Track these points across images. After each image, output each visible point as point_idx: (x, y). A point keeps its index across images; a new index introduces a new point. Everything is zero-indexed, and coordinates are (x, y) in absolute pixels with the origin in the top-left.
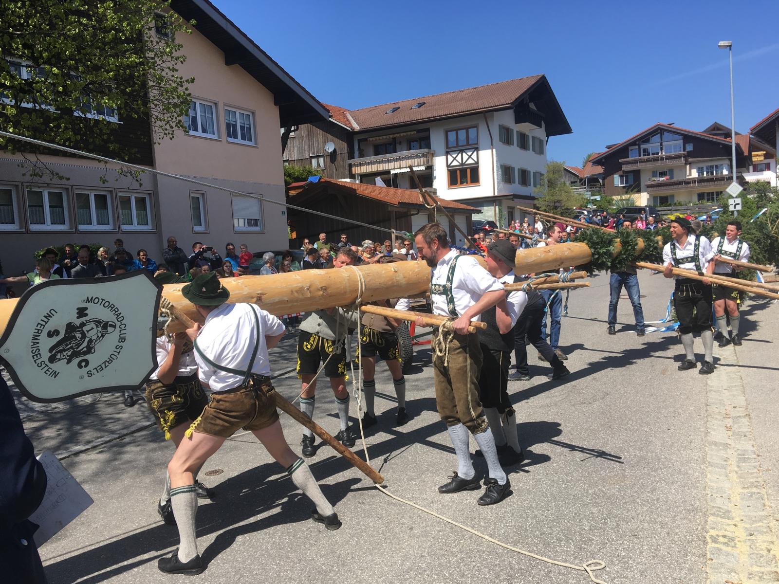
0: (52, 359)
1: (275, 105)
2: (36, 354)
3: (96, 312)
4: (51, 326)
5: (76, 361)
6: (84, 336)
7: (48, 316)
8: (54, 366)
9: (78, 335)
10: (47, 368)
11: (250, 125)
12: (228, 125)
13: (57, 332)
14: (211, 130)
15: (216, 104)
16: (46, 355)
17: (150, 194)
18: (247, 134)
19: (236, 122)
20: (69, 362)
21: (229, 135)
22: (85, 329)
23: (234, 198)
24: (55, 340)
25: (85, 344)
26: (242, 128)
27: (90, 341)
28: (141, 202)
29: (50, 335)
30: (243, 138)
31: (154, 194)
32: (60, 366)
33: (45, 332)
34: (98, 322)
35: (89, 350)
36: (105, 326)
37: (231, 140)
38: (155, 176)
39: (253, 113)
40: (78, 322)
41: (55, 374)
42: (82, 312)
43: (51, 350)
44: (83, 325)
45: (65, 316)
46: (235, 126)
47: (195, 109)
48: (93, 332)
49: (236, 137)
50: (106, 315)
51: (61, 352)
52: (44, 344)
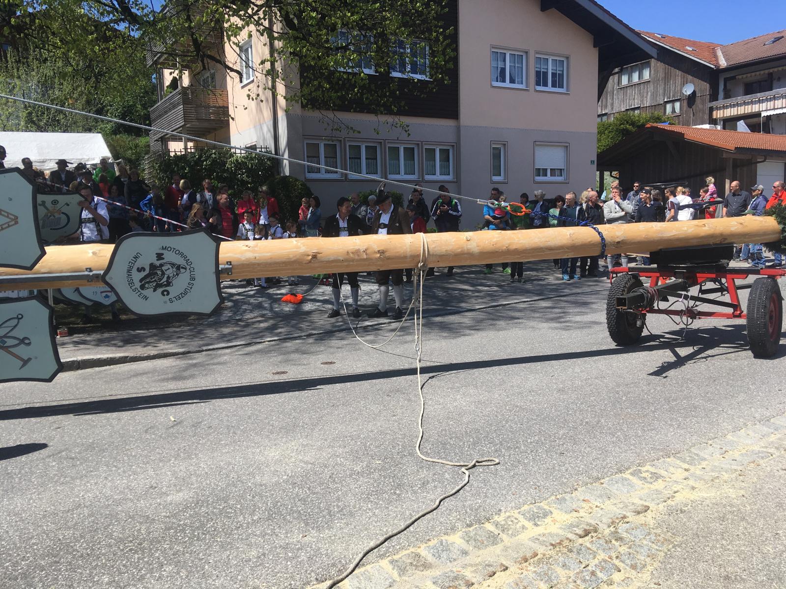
0: (143, 287)
1: (594, 47)
2: (131, 283)
3: (169, 257)
4: (139, 264)
5: (160, 290)
6: (163, 274)
7: (136, 257)
8: (145, 292)
9: (159, 272)
10: (139, 293)
11: (563, 71)
12: (538, 73)
13: (143, 269)
14: (520, 80)
15: (526, 53)
16: (138, 285)
17: (453, 146)
18: (558, 81)
19: (547, 69)
20: (155, 290)
21: (538, 84)
22: (164, 268)
23: (536, 148)
24: (143, 274)
25: (165, 279)
26: (554, 75)
27: (168, 277)
28: (445, 154)
29: (139, 270)
30: (554, 85)
31: (457, 146)
32: (148, 292)
33: (135, 269)
34: (173, 265)
35: (168, 284)
36: (178, 268)
37: (539, 88)
38: (458, 128)
39: (567, 58)
40: (158, 263)
41: (146, 298)
42: (160, 256)
43: (141, 281)
44: (161, 265)
45: (148, 259)
46: (545, 74)
47: (504, 60)
48: (170, 272)
49: (545, 85)
50: (179, 261)
51: (148, 283)
52: (137, 277)
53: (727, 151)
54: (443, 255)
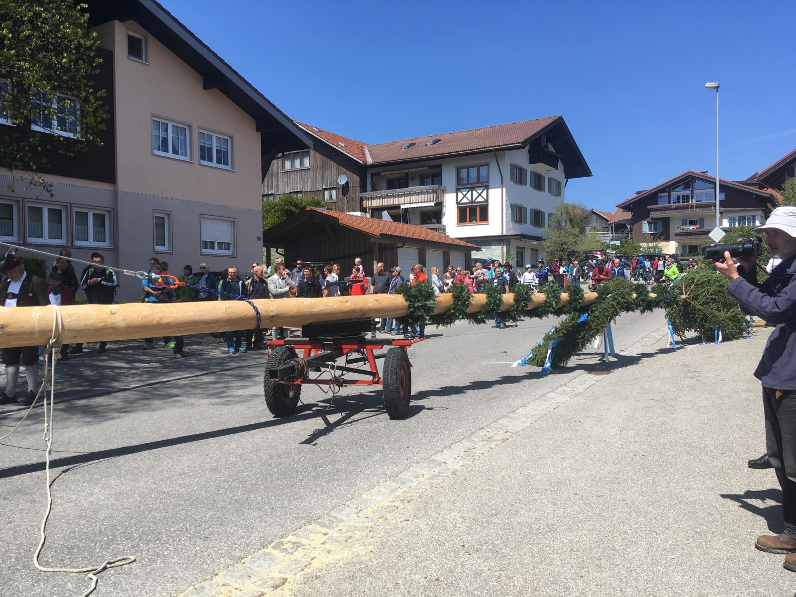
1: (256, 131)
11: (227, 149)
12: (202, 148)
14: (184, 152)
15: (190, 126)
17: (109, 211)
18: (223, 158)
19: (212, 145)
21: (203, 158)
23: (202, 221)
26: (218, 152)
28: (100, 220)
30: (219, 161)
31: (114, 212)
37: (203, 162)
38: (115, 193)
39: (231, 138)
46: (210, 150)
47: (166, 131)
49: (210, 160)
53: (374, 236)
54: (82, 330)
